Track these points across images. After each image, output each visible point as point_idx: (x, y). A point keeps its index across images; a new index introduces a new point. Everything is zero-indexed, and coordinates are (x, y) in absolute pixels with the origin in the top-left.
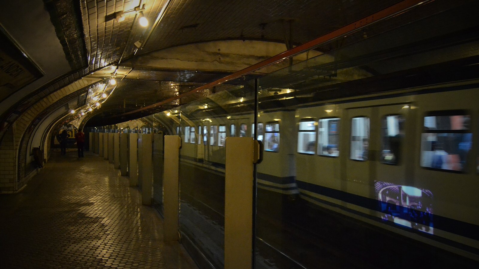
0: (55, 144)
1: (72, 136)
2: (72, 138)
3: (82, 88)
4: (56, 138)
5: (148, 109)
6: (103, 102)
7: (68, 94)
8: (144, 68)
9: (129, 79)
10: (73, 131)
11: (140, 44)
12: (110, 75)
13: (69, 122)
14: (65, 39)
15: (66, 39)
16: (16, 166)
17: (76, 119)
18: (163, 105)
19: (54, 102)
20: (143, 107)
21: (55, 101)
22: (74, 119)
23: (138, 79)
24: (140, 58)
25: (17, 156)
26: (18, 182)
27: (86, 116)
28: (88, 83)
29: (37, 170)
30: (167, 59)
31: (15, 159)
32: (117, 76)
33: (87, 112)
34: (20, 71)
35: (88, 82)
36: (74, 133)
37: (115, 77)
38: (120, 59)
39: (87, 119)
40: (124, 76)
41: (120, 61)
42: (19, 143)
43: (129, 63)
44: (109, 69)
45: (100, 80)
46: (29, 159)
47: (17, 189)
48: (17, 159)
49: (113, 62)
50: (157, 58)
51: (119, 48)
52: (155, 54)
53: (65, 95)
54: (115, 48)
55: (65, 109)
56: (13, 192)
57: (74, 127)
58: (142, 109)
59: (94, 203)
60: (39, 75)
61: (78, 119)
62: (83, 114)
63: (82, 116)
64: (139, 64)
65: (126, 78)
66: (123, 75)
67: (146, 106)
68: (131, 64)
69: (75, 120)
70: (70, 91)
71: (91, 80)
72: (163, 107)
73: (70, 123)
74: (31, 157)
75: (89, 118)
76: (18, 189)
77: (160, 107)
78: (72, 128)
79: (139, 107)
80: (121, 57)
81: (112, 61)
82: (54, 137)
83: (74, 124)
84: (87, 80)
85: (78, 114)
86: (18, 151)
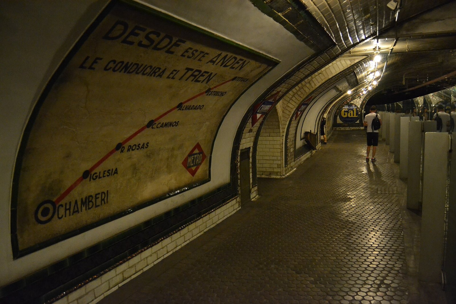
0: (337, 123)
1: (353, 115)
2: (353, 117)
3: (345, 69)
4: (338, 117)
5: (435, 83)
6: (379, 80)
7: (330, 77)
8: (411, 37)
9: (398, 53)
10: (355, 110)
11: (395, 4)
12: (373, 51)
13: (350, 102)
14: (279, 16)
15: (279, 14)
16: (283, 152)
17: (357, 98)
18: (450, 78)
19: (316, 87)
20: (426, 81)
21: (318, 86)
22: (356, 98)
23: (407, 52)
24: (406, 25)
25: (284, 143)
26: (285, 167)
27: (367, 94)
28: (350, 63)
29: (311, 152)
30: (444, 19)
31: (281, 145)
32: (381, 51)
33: (367, 91)
34: (241, 62)
35: (350, 61)
36: (355, 112)
37: (379, 52)
38: (377, 30)
39: (368, 98)
40: (390, 50)
41: (378, 32)
42: (286, 129)
43: (391, 33)
44: (368, 43)
45: (364, 58)
46: (299, 143)
47: (284, 174)
48: (284, 145)
49: (369, 34)
50: (429, 21)
51: (369, 15)
52: (427, 16)
53: (327, 79)
54: (364, 16)
55: (337, 92)
56: (280, 176)
57: (355, 106)
58: (424, 84)
59: (351, 199)
60: (272, 64)
61: (359, 98)
62: (364, 92)
63: (363, 95)
64: (404, 33)
65: (393, 52)
66: (388, 48)
67: (429, 80)
68: (394, 34)
69: (356, 100)
70: (332, 73)
71: (354, 60)
72: (450, 80)
73: (352, 102)
74: (302, 141)
75: (369, 97)
76: (286, 174)
77: (446, 80)
78: (354, 107)
79: (421, 82)
80: (377, 27)
81: (367, 33)
82: (337, 117)
83: (355, 103)
84: (350, 60)
85: (359, 93)
86: (284, 137)
